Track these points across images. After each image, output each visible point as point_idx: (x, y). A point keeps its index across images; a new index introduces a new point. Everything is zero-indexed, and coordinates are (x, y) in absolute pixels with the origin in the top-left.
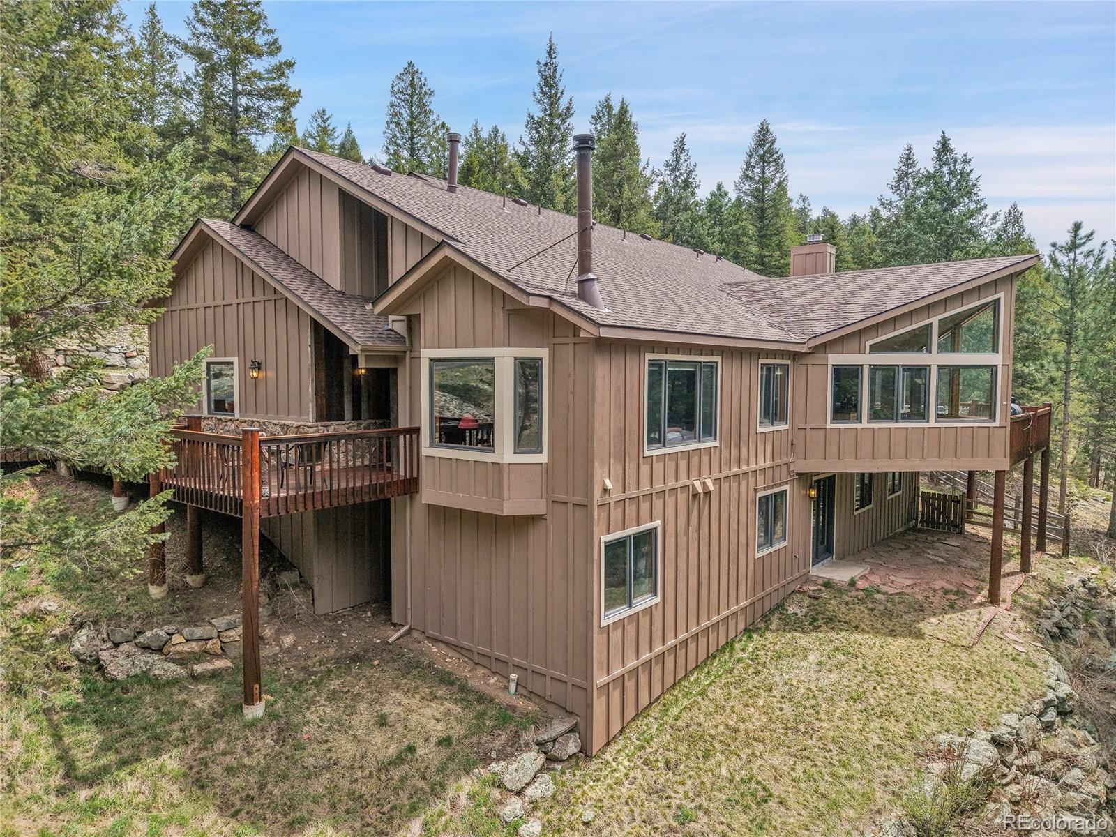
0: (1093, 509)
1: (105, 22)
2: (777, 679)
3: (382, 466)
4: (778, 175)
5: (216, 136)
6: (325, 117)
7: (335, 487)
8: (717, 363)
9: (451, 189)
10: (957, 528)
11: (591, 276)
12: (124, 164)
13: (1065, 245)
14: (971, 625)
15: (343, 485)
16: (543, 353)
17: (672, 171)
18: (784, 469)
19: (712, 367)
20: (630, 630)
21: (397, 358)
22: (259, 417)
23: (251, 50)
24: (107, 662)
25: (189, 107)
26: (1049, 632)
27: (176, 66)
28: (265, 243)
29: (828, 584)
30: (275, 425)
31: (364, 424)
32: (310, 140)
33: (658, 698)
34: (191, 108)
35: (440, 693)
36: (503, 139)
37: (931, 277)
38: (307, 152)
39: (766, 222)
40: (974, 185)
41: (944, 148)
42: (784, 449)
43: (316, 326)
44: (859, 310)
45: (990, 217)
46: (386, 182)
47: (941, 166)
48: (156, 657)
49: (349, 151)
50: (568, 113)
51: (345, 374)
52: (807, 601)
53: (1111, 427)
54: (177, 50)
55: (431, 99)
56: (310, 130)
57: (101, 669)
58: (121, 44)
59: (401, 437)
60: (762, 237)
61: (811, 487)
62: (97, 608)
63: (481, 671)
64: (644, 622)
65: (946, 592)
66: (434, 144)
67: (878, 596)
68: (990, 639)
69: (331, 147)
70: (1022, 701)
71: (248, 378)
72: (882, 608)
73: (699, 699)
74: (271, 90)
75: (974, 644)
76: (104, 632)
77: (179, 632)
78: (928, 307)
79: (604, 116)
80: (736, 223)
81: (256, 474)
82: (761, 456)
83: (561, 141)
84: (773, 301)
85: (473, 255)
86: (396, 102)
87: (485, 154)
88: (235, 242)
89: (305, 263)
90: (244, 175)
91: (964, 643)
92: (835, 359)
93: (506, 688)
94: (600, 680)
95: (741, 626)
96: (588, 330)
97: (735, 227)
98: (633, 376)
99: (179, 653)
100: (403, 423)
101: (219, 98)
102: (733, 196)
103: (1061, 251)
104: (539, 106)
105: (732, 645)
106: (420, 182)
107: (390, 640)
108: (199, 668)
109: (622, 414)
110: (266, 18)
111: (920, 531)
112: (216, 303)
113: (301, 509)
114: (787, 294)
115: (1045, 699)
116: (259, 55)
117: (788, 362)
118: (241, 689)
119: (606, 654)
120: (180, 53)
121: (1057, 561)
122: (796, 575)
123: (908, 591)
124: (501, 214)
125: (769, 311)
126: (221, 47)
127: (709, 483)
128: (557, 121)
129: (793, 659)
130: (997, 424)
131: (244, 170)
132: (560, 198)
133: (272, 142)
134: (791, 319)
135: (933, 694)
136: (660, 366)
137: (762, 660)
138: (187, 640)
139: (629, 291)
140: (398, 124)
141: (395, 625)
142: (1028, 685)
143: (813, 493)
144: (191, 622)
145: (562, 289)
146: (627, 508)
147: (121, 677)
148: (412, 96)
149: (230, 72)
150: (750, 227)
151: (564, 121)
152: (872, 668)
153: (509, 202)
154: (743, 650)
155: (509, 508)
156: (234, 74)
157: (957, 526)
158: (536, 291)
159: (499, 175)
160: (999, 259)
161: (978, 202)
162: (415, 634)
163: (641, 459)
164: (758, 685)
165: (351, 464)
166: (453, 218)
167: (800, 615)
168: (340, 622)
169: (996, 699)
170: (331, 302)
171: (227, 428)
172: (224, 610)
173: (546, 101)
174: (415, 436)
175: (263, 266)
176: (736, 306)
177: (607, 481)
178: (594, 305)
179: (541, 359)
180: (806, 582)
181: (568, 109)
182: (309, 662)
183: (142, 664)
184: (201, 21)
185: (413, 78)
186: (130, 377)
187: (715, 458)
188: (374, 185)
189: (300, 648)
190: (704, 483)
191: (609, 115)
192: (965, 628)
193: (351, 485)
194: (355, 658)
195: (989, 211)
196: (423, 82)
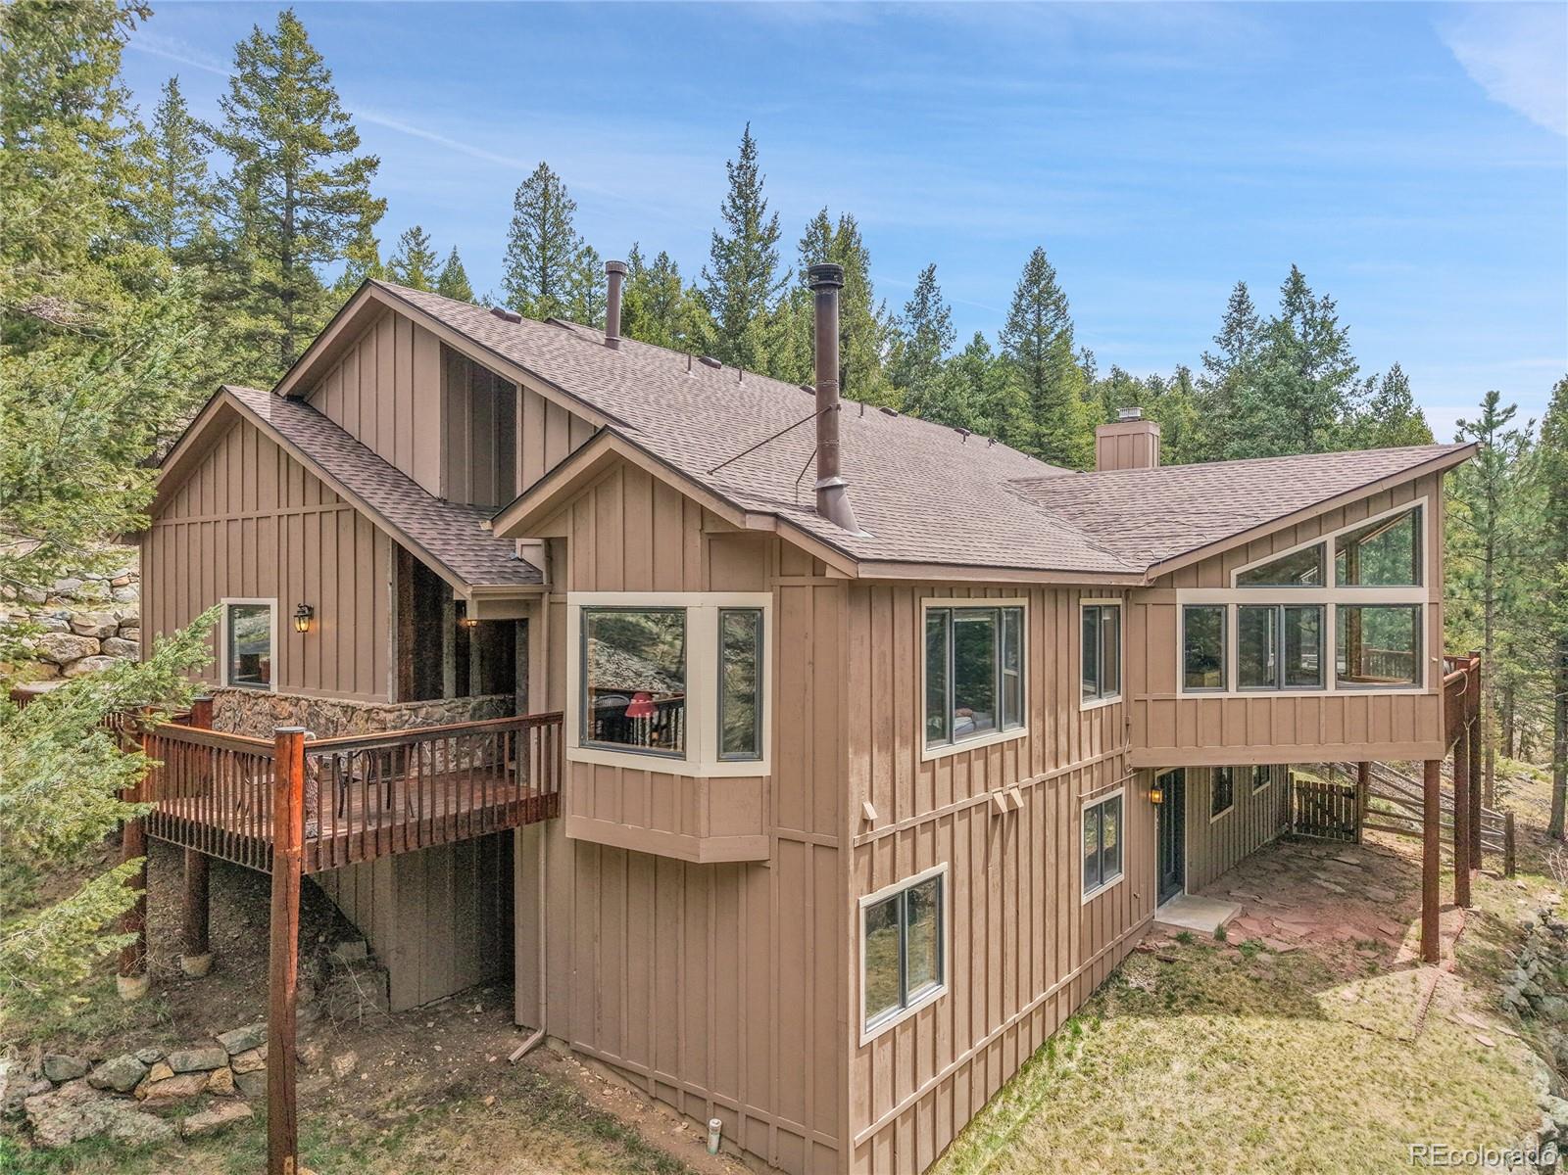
0: (1522, 794)
1: (100, 100)
2: (1128, 1107)
3: (501, 768)
4: (1059, 322)
5: (261, 262)
6: (421, 238)
7: (427, 816)
8: (1022, 608)
9: (611, 343)
10: (1350, 834)
11: (838, 481)
12: (121, 302)
13: (1476, 423)
14: (1407, 1001)
15: (440, 812)
16: (764, 600)
17: (916, 317)
18: (1117, 762)
19: (1017, 614)
20: (904, 1041)
21: (530, 604)
22: (309, 692)
23: (312, 143)
24: (39, 1116)
25: (223, 222)
26: (1516, 1005)
27: (205, 164)
28: (324, 424)
29: (1184, 938)
30: (333, 705)
31: (473, 702)
32: (398, 270)
33: (947, 1149)
34: (223, 224)
35: (595, 1156)
36: (673, 271)
37: (1319, 474)
38: (393, 287)
39: (1045, 387)
40: (1340, 339)
41: (1296, 287)
42: (1116, 733)
43: (401, 552)
44: (1219, 522)
45: (1364, 382)
46: (513, 334)
47: (1293, 314)
48: (123, 1104)
49: (453, 285)
50: (772, 235)
51: (446, 626)
52: (1155, 967)
53: (1547, 678)
54: (206, 141)
55: (572, 214)
56: (399, 256)
57: (28, 1128)
58: (124, 132)
59: (534, 730)
60: (1039, 407)
61: (1153, 788)
62: (28, 1020)
63: (661, 1110)
64: (925, 1026)
65: (1359, 946)
66: (575, 276)
67: (1262, 957)
68: (1439, 1024)
69: (427, 280)
70: (1508, 1135)
71: (293, 633)
72: (1271, 976)
73: (1011, 1149)
74: (343, 199)
75: (1417, 1036)
76: (37, 1063)
77: (162, 1058)
78: (1320, 519)
79: (817, 240)
80: (1001, 387)
81: (297, 804)
82: (1086, 746)
83: (762, 274)
84: (1085, 508)
85: (653, 449)
86: (522, 218)
87: (649, 292)
88: (276, 423)
89: (386, 453)
90: (299, 319)
91: (1402, 1033)
92: (1185, 596)
93: (703, 1141)
94: (859, 1134)
95: (1063, 1015)
96: (838, 568)
97: (999, 395)
98: (904, 635)
99: (159, 1096)
100: (536, 707)
101: (267, 209)
102: (997, 350)
103: (1471, 432)
104: (730, 224)
105: (1051, 1045)
106: (564, 334)
107: (513, 1057)
108: (194, 1123)
109: (889, 698)
110: (337, 98)
111: (1297, 840)
112: (246, 514)
113: (371, 855)
114: (1105, 497)
115: (1542, 1130)
116: (327, 151)
117: (1119, 601)
118: (263, 1158)
119: (867, 1088)
120: (210, 145)
121: (1500, 884)
122: (1137, 923)
123: (1303, 946)
124: (686, 381)
125: (1081, 522)
126: (271, 138)
127: (1016, 794)
128: (757, 246)
129: (1149, 1071)
130: (1425, 690)
131: (301, 311)
132: (761, 355)
133: (343, 272)
134: (1117, 536)
135: (1371, 1128)
136: (943, 616)
137: (1101, 1072)
138: (177, 1073)
139: (885, 499)
140: (525, 249)
141: (520, 1028)
142: (1512, 1105)
143: (1157, 796)
144: (186, 1041)
145: (792, 500)
146: (898, 847)
147: (61, 1142)
148: (545, 210)
149: (283, 173)
150: (1022, 394)
151: (765, 247)
152: (1272, 1084)
153: (696, 363)
154: (1069, 1055)
155: (710, 851)
156: (289, 176)
157: (1351, 832)
158: (755, 506)
159: (668, 321)
160: (1417, 449)
161: (1346, 363)
162: (553, 1045)
163: (918, 765)
164: (1100, 1119)
165: (451, 766)
166: (617, 388)
167: (1148, 990)
168: (430, 1025)
169: (1469, 1134)
170: (426, 516)
171: (257, 708)
172: (241, 1017)
173: (740, 218)
174: (555, 727)
175: (319, 460)
176: (1032, 516)
177: (868, 806)
178: (842, 526)
179: (761, 610)
180: (1149, 933)
181: (772, 230)
182: (380, 1103)
183: (98, 1119)
184: (242, 101)
185: (546, 186)
186: (116, 616)
187: (1023, 753)
188: (495, 338)
189: (364, 1076)
190: (1009, 795)
191: (826, 239)
192: (1399, 1007)
193: (452, 811)
194: (454, 1093)
195: (1362, 376)
196: (561, 190)
